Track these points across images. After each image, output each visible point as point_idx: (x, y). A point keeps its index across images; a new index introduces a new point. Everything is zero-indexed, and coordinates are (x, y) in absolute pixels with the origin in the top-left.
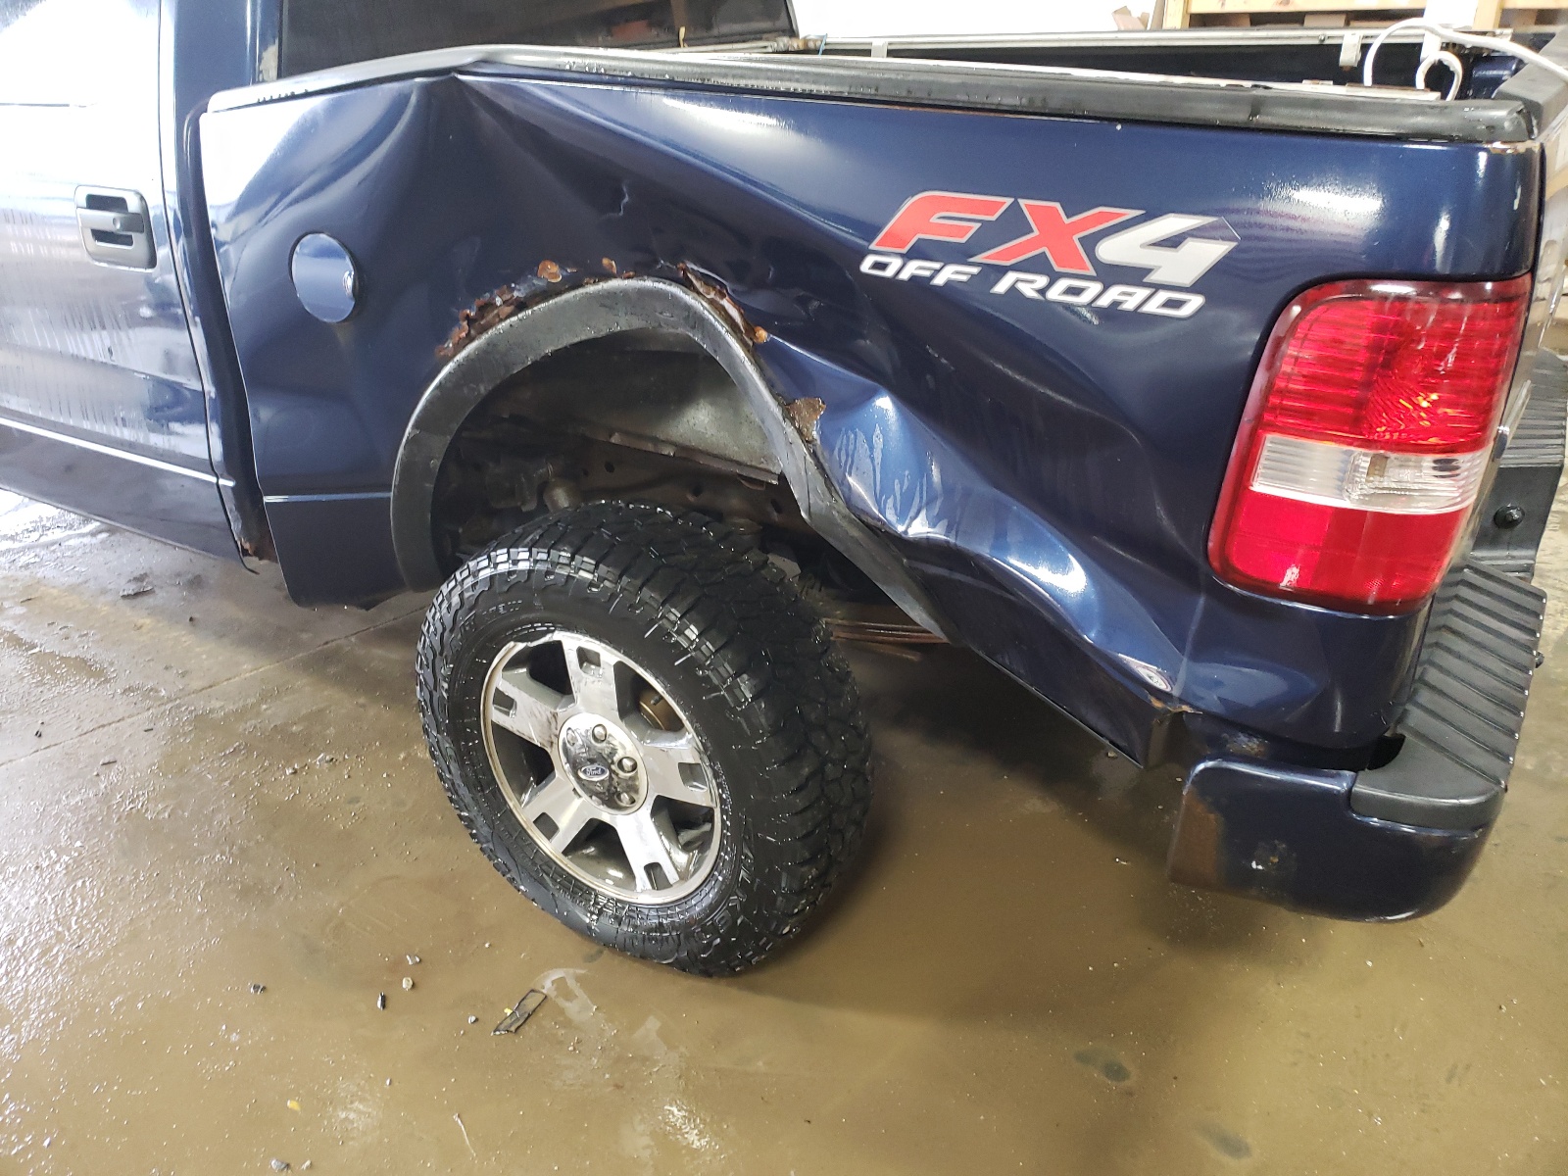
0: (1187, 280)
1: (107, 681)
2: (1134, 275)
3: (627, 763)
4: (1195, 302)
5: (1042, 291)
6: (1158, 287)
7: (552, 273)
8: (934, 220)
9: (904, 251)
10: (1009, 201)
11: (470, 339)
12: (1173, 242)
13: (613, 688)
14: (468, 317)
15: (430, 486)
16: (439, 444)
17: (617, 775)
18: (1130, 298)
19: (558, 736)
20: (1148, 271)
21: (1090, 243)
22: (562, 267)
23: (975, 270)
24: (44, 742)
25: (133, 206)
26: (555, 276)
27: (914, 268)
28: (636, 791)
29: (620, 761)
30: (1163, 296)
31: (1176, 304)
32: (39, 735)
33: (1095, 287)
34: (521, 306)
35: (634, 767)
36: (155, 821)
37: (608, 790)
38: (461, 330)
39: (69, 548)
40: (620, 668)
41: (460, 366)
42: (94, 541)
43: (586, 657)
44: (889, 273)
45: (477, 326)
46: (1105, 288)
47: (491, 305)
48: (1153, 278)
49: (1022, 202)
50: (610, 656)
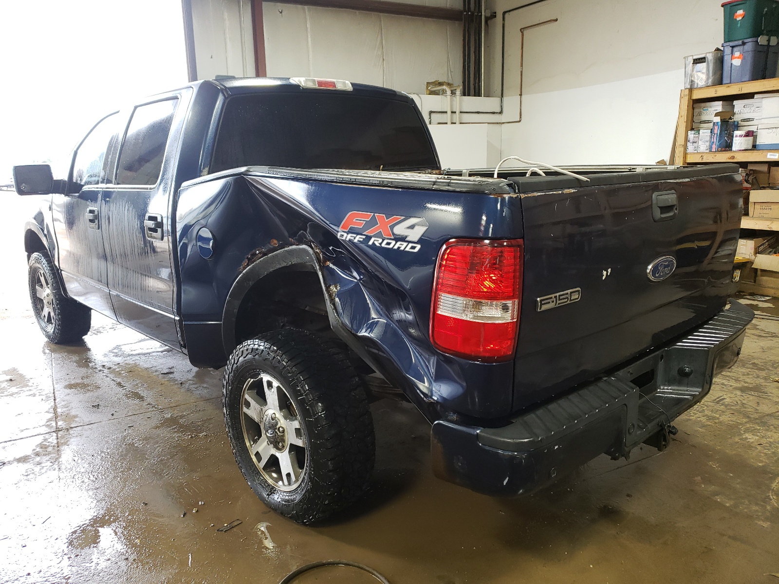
0: (416, 240)
1: (143, 400)
2: (403, 239)
3: (281, 429)
4: (418, 247)
5: (381, 244)
6: (409, 242)
7: (275, 243)
8: (354, 221)
9: (347, 231)
10: (373, 214)
11: (248, 265)
12: (412, 227)
13: (276, 397)
14: (248, 258)
15: (234, 319)
16: (237, 303)
17: (277, 433)
18: (402, 246)
19: (263, 418)
20: (406, 237)
21: (392, 227)
22: (278, 241)
23: (364, 237)
24: (114, 417)
25: (159, 220)
26: (276, 244)
27: (350, 237)
28: (284, 442)
29: (279, 428)
30: (410, 245)
31: (413, 248)
32: (113, 415)
33: (394, 242)
34: (265, 254)
35: (284, 431)
36: (137, 447)
37: (275, 440)
38: (245, 263)
39: (153, 356)
40: (278, 388)
41: (244, 274)
42: (161, 354)
43: (270, 384)
44: (344, 238)
45: (250, 261)
46: (396, 243)
47: (255, 254)
48: (408, 239)
49: (375, 214)
50: (276, 384)
